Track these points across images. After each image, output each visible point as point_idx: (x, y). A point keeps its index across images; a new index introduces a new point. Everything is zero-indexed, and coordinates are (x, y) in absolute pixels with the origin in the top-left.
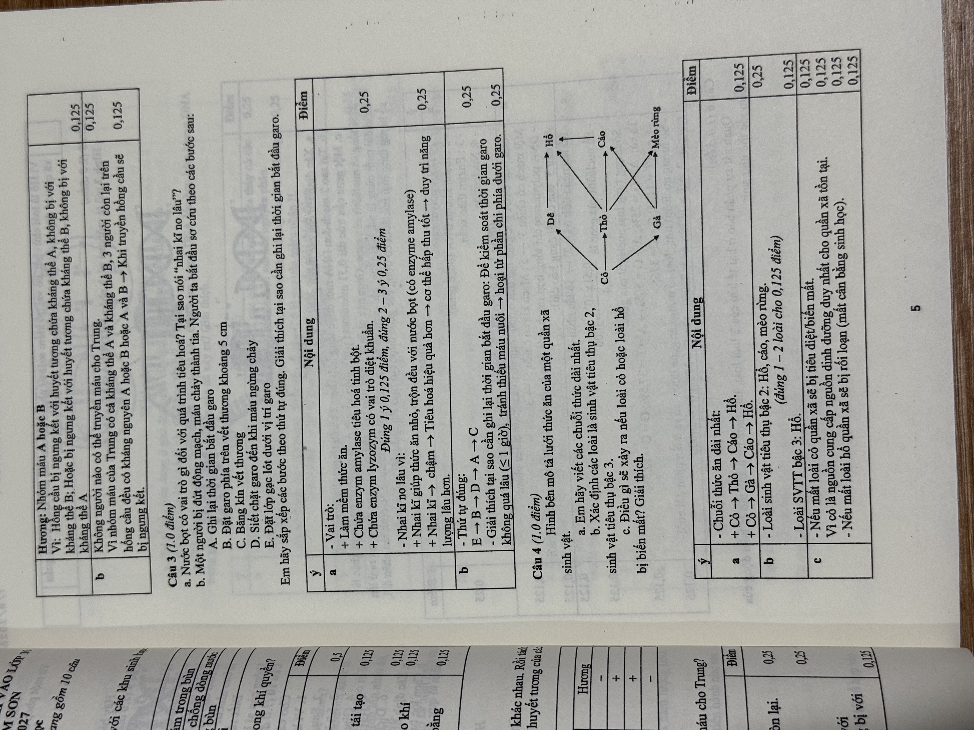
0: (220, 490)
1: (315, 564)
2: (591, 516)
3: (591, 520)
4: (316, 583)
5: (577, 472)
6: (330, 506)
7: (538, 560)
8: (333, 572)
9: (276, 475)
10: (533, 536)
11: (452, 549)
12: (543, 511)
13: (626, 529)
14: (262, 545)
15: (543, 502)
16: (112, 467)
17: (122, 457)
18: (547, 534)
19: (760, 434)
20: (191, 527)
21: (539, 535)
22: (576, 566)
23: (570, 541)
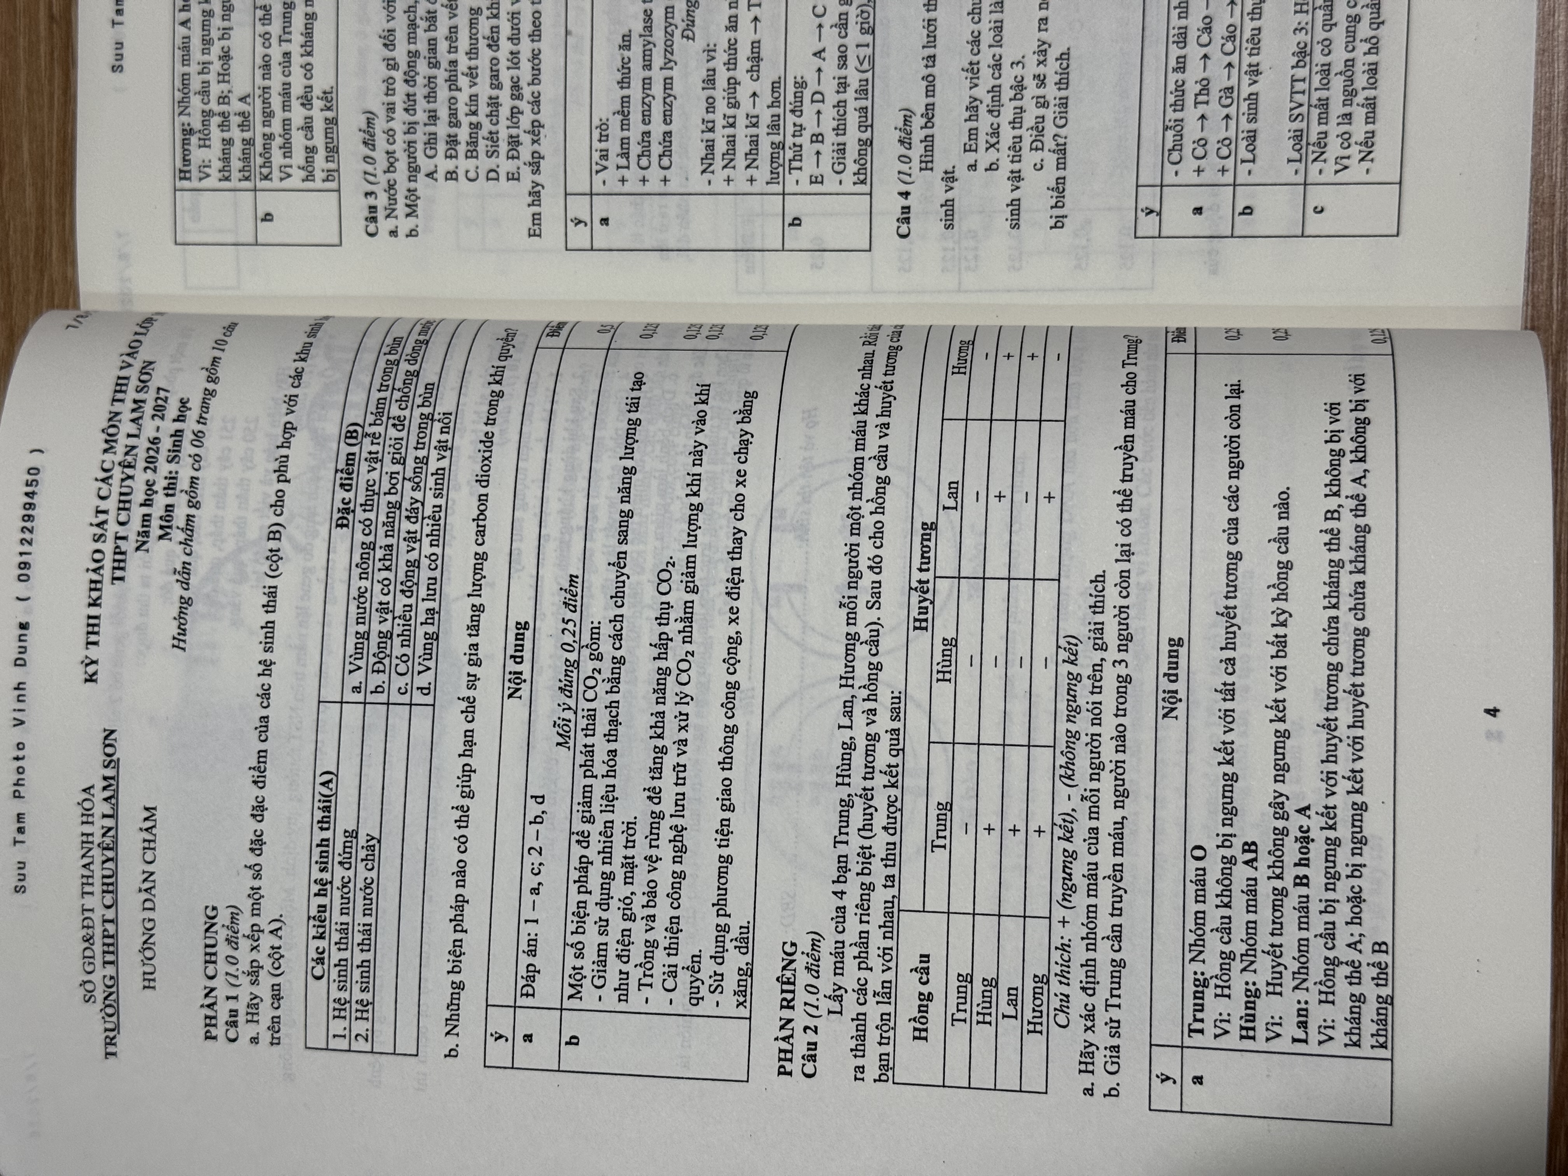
0: (443, 93)
1: (579, 207)
2: (987, 142)
3: (987, 149)
4: (579, 236)
5: (970, 75)
6: (604, 121)
7: (906, 209)
8: (605, 221)
9: (525, 72)
10: (899, 172)
11: (778, 188)
12: (918, 135)
13: (1039, 161)
14: (503, 177)
15: (918, 121)
16: (287, 55)
17: (302, 39)
18: (921, 169)
19: (1247, 19)
20: (399, 147)
21: (909, 172)
22: (960, 219)
23: (954, 180)
